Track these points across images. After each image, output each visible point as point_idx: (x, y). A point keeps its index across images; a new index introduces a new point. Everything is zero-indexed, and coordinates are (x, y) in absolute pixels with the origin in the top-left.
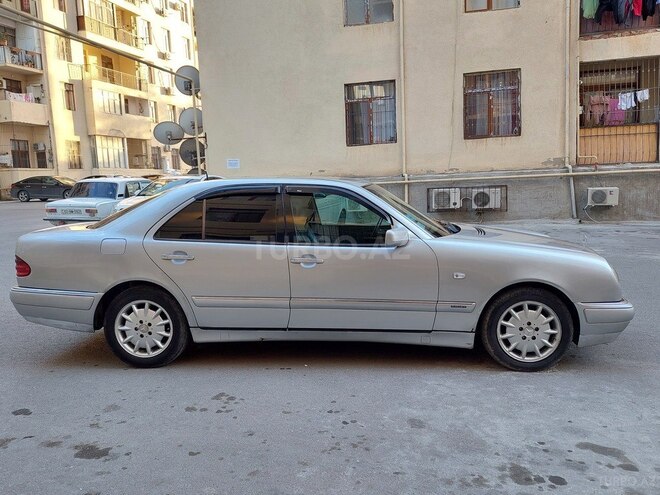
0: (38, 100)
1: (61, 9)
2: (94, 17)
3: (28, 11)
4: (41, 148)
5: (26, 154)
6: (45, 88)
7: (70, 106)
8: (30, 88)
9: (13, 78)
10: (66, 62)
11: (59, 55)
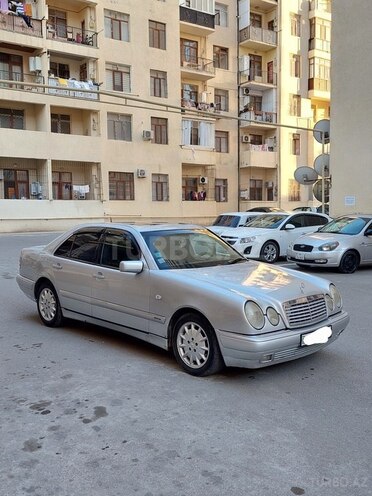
0: (271, 149)
1: (296, 76)
2: (322, 77)
3: (272, 82)
4: (270, 185)
5: (260, 190)
6: (277, 139)
7: (296, 151)
8: (268, 140)
9: (257, 133)
10: (296, 117)
11: (290, 112)
